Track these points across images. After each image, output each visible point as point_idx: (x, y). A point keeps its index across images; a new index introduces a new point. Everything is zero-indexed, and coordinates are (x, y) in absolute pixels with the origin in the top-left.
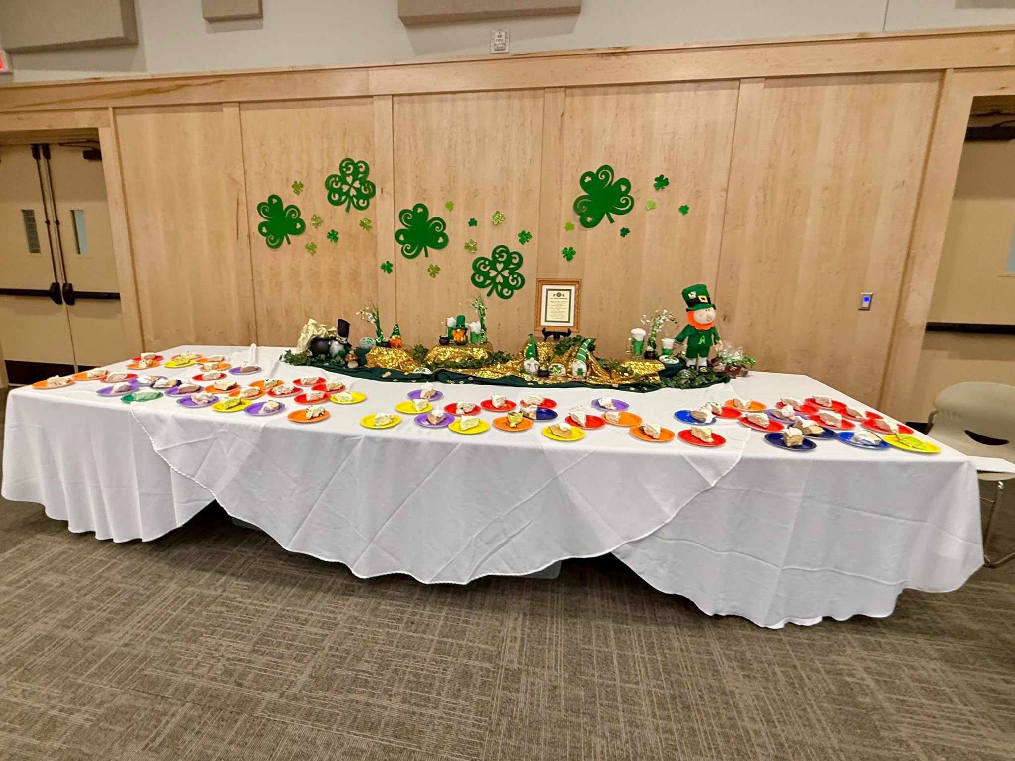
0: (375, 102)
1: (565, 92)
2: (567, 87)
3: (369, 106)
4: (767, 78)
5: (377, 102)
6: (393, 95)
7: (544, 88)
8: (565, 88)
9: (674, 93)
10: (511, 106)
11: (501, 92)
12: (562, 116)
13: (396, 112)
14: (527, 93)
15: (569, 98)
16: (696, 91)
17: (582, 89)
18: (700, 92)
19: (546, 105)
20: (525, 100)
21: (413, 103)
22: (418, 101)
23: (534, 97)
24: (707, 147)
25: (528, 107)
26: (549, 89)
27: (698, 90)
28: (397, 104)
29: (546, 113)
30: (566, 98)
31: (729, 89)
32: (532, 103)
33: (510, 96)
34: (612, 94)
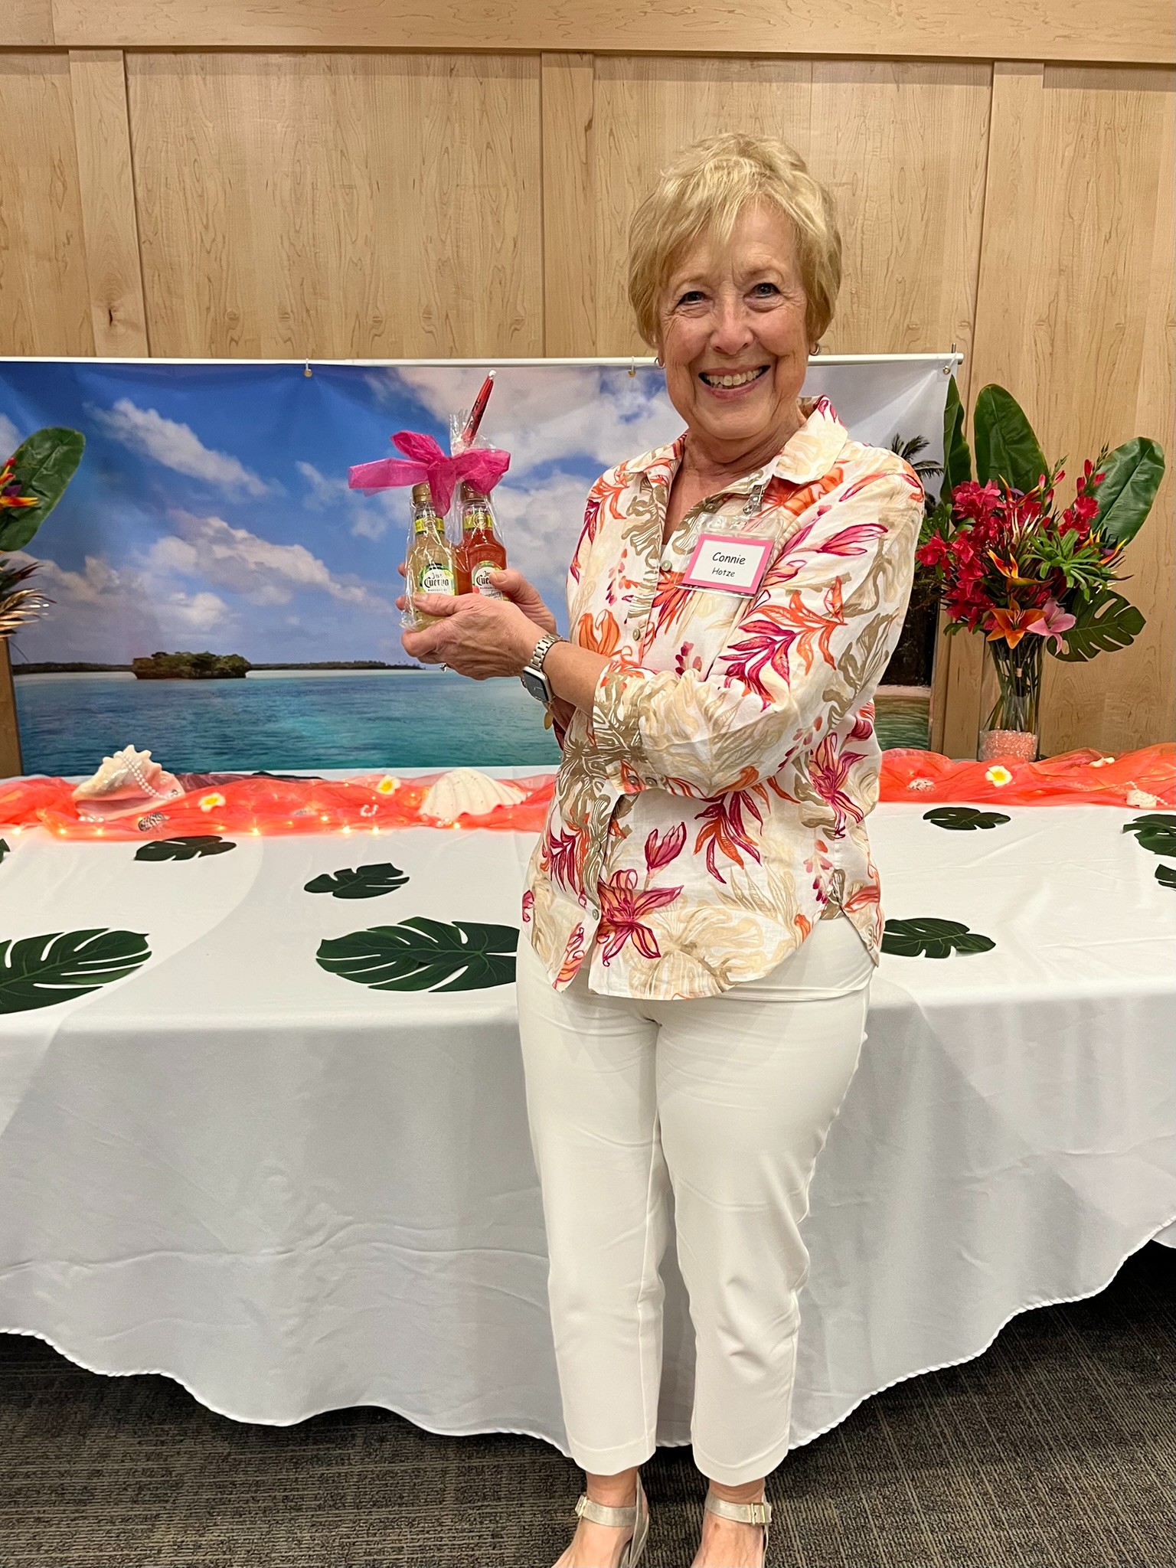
0: (72, 64)
1: (593, 66)
2: (596, 54)
3: (56, 79)
4: (1048, 63)
5: (79, 68)
6: (127, 50)
7: (540, 52)
8: (591, 56)
9: (850, 85)
10: (455, 95)
11: (429, 58)
12: (589, 127)
13: (138, 97)
14: (495, 62)
15: (602, 82)
16: (897, 82)
17: (634, 60)
18: (908, 86)
19: (545, 97)
20: (493, 80)
21: (187, 74)
22: (199, 69)
23: (515, 74)
24: (928, 221)
25: (501, 99)
26: (552, 57)
27: (903, 82)
28: (139, 76)
29: (548, 117)
30: (597, 82)
31: (970, 84)
32: (509, 90)
33: (452, 70)
34: (705, 80)
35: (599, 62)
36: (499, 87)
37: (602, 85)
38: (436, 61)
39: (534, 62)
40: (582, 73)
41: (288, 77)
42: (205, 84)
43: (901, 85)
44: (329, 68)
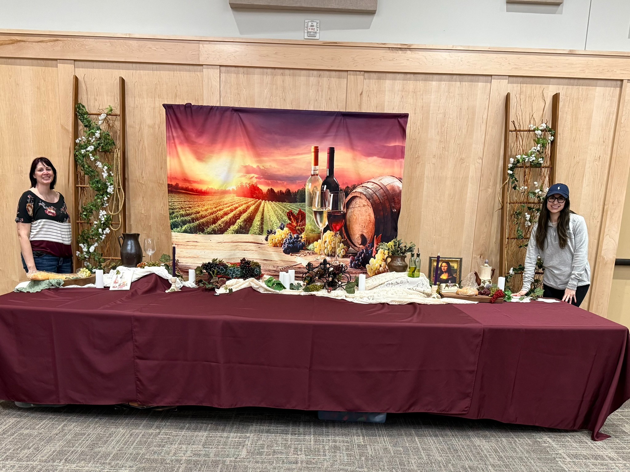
0: (204, 70)
1: (364, 75)
2: (365, 72)
3: (198, 73)
4: (509, 76)
6: (220, 66)
7: (347, 71)
8: (363, 72)
9: (445, 82)
10: (321, 83)
11: (313, 71)
12: (361, 94)
13: (223, 81)
14: (333, 73)
15: (367, 80)
16: (460, 82)
17: (377, 74)
18: (464, 83)
19: (348, 85)
20: (332, 79)
21: (239, 74)
22: (242, 73)
23: (339, 77)
24: (469, 125)
25: (335, 85)
26: (351, 72)
27: (462, 82)
28: (224, 74)
29: (349, 91)
30: (365, 80)
31: (484, 82)
32: (337, 82)
33: (320, 75)
34: (399, 80)
35: (366, 74)
36: (334, 81)
37: (367, 81)
38: (315, 73)
39: (345, 73)
40: (360, 77)
41: (269, 76)
42: (244, 77)
43: (461, 83)
44: (282, 74)
